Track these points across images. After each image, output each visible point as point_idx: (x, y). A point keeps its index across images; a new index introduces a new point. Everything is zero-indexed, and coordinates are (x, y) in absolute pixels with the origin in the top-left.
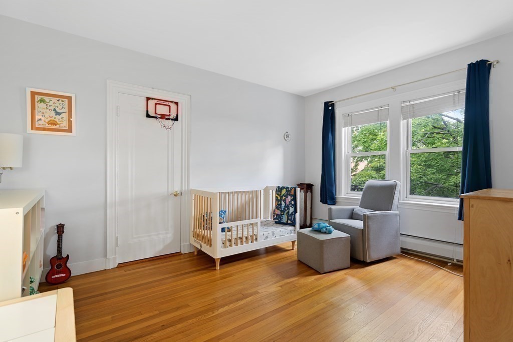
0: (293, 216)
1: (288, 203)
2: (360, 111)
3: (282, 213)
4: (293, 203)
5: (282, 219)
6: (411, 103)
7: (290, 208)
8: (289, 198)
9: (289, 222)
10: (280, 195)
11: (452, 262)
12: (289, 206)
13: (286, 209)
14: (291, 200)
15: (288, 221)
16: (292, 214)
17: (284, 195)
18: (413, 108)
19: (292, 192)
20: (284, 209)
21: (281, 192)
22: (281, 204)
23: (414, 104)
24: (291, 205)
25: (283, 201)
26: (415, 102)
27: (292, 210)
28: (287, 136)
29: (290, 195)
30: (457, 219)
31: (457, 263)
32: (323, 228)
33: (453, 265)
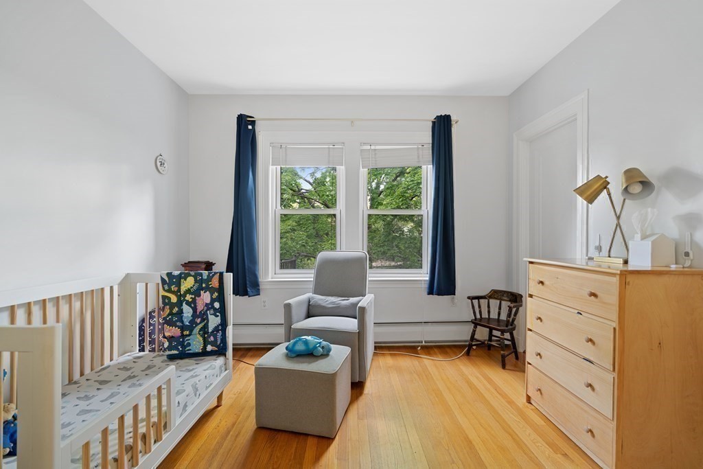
0: (219, 334)
1: (200, 307)
2: (301, 144)
3: (187, 333)
4: (217, 305)
5: (189, 345)
6: (373, 147)
7: (211, 318)
8: (206, 297)
9: (209, 348)
10: (177, 293)
11: (420, 344)
12: (205, 314)
13: (199, 320)
14: (213, 301)
15: (205, 347)
16: (216, 329)
17: (188, 291)
18: (375, 154)
19: (215, 283)
20: (192, 322)
21: (179, 285)
22: (181, 312)
23: (375, 150)
24: (212, 312)
25: (188, 303)
26: (378, 147)
27: (214, 321)
28: (162, 164)
29: (207, 289)
30: (426, 293)
31: (427, 344)
32: (315, 348)
33: (423, 347)
